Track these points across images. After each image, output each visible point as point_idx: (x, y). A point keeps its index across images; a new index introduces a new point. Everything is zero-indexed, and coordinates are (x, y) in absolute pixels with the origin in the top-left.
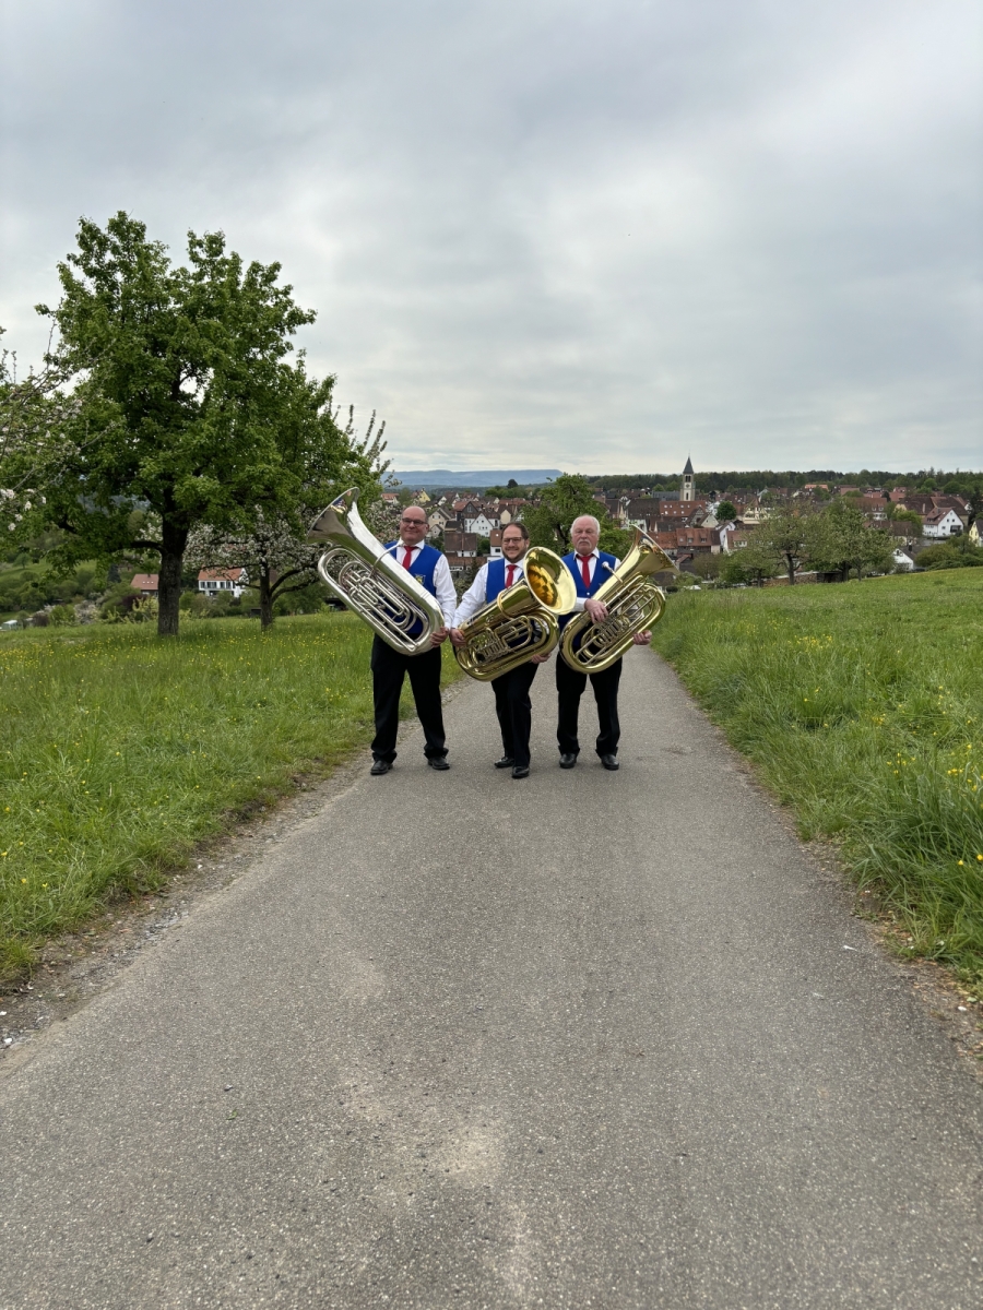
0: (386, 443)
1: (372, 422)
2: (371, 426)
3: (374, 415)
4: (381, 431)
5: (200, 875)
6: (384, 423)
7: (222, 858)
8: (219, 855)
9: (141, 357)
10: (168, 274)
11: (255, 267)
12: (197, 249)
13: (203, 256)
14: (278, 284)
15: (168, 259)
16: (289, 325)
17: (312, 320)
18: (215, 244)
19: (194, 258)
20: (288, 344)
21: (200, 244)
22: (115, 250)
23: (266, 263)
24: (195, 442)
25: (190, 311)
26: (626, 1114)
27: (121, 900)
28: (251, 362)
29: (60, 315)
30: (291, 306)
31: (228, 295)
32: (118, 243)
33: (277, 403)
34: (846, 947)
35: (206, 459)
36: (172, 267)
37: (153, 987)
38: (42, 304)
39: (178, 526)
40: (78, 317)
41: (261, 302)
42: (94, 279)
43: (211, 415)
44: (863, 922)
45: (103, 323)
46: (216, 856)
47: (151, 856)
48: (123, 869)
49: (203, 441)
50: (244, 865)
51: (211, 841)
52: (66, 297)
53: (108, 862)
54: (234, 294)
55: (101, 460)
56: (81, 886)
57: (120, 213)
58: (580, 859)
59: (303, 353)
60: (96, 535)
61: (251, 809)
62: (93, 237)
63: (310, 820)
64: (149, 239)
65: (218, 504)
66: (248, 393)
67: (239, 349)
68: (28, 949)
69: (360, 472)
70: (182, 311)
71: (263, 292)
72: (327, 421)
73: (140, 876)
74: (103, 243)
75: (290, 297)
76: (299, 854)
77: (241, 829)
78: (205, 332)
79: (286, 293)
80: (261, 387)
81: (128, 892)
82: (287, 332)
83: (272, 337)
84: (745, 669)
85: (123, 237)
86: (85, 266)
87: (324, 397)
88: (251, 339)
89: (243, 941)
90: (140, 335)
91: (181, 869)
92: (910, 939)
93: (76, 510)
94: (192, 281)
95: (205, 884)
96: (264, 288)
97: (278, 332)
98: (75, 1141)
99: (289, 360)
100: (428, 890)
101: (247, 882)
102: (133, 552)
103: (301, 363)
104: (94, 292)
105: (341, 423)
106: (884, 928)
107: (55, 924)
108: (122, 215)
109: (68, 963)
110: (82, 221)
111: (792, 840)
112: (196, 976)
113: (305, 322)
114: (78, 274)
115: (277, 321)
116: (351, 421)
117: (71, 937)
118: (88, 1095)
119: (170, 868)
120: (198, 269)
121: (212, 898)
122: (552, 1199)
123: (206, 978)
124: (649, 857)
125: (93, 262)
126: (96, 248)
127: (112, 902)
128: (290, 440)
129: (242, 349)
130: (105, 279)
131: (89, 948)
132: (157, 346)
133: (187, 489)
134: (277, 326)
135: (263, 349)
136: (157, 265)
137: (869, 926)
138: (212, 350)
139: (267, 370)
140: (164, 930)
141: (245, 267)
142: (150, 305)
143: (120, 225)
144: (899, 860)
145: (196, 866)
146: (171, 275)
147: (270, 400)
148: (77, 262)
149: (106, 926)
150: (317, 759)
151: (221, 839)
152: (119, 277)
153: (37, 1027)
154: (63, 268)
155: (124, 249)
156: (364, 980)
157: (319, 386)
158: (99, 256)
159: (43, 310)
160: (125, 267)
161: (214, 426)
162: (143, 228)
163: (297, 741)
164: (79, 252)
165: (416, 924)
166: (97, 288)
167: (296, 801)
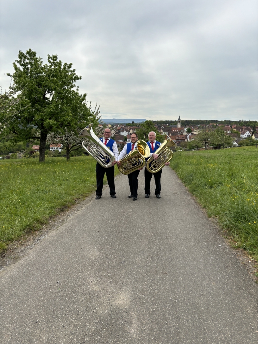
0: (100, 111)
1: (96, 106)
2: (96, 107)
3: (97, 104)
4: (99, 108)
5: (50, 226)
6: (99, 106)
7: (56, 221)
8: (55, 220)
9: (35, 88)
10: (42, 66)
11: (66, 64)
12: (50, 59)
13: (52, 61)
14: (72, 69)
15: (42, 62)
16: (74, 80)
17: (81, 79)
18: (55, 58)
19: (49, 61)
20: (74, 85)
21: (51, 58)
22: (28, 59)
23: (69, 63)
24: (49, 110)
25: (48, 76)
26: (162, 289)
27: (29, 232)
28: (64, 89)
29: (14, 76)
30: (75, 75)
31: (58, 72)
32: (29, 57)
33: (71, 100)
34: (220, 245)
35: (52, 115)
36: (43, 64)
37: (38, 255)
38: (9, 73)
39: (45, 133)
40: (18, 77)
41: (67, 74)
42: (22, 67)
43: (54, 103)
44: (224, 239)
45: (25, 79)
46: (54, 220)
47: (38, 220)
48: (30, 224)
49: (51, 110)
50: (62, 223)
51: (53, 216)
52: (15, 72)
53: (26, 221)
54: (60, 71)
55: (24, 115)
56: (19, 228)
57: (29, 49)
58: (150, 222)
59: (78, 87)
60: (23, 135)
61: (64, 208)
62: (22, 56)
63: (79, 211)
64: (37, 56)
65: (55, 127)
66: (63, 98)
67: (61, 86)
68: (5, 245)
69: (93, 119)
70: (46, 76)
71: (68, 71)
72: (84, 105)
73: (35, 225)
74: (25, 57)
75: (75, 72)
76: (76, 220)
77: (61, 213)
78: (52, 81)
79: (74, 71)
80: (67, 96)
81: (31, 230)
82: (74, 82)
83: (70, 83)
84: (194, 172)
85: (30, 56)
86: (20, 63)
87: (83, 99)
88: (64, 83)
89: (62, 243)
90: (35, 82)
91: (45, 224)
92: (236, 243)
93: (17, 128)
94: (49, 68)
95: (52, 228)
96: (68, 70)
97: (72, 82)
98: (17, 296)
99: (75, 89)
100: (111, 230)
101: (63, 227)
102: (33, 139)
103: (78, 90)
104: (22, 70)
105: (88, 106)
106: (229, 240)
107: (12, 238)
108: (30, 50)
109: (15, 248)
110: (19, 51)
111: (206, 217)
112: (49, 252)
113: (79, 79)
114: (18, 65)
115: (71, 79)
116: (91, 105)
117: (16, 242)
118: (21, 284)
119: (42, 224)
120: (50, 65)
121: (54, 232)
122: (143, 311)
123: (52, 253)
124: (168, 221)
125: (22, 62)
126: (23, 58)
127: (27, 232)
128: (75, 110)
129: (62, 86)
130: (25, 67)
131: (21, 245)
132: (39, 85)
133: (47, 123)
134: (71, 80)
135: (68, 86)
136: (39, 63)
137: (226, 240)
138: (54, 86)
139: (69, 92)
140: (41, 240)
141: (63, 64)
142: (38, 74)
143: (29, 52)
144: (234, 223)
145: (49, 223)
146: (43, 66)
147: (69, 100)
148: (18, 62)
149: (25, 239)
150: (81, 195)
151: (56, 216)
152: (29, 66)
153: (7, 266)
154: (14, 64)
155: (31, 59)
156: (94, 254)
157: (82, 96)
158: (24, 61)
159: (9, 75)
160: (31, 64)
161: (55, 106)
162: (36, 53)
163: (76, 190)
164: (19, 59)
165: (107, 239)
166: (23, 69)
167: (76, 206)
